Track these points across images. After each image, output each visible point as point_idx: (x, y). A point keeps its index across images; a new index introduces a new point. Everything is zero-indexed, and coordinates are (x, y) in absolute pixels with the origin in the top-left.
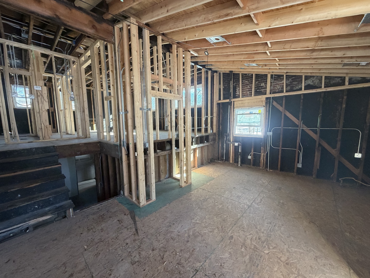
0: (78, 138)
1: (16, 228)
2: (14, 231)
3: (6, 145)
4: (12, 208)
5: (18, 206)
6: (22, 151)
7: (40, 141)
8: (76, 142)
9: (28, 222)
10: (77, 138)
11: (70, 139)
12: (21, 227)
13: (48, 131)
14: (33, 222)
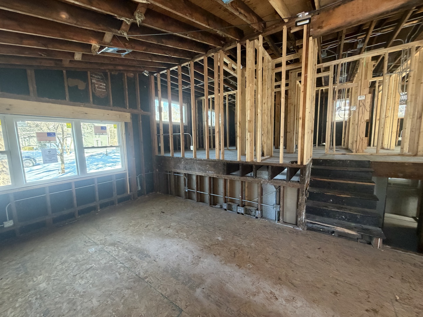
0: (402, 155)
1: (327, 226)
2: (325, 227)
3: (325, 154)
4: (326, 209)
5: (330, 209)
6: (338, 162)
7: (353, 154)
8: (399, 159)
9: (336, 227)
10: (399, 155)
11: (388, 155)
12: (330, 228)
13: (363, 143)
14: (339, 229)
